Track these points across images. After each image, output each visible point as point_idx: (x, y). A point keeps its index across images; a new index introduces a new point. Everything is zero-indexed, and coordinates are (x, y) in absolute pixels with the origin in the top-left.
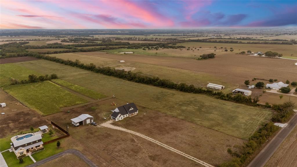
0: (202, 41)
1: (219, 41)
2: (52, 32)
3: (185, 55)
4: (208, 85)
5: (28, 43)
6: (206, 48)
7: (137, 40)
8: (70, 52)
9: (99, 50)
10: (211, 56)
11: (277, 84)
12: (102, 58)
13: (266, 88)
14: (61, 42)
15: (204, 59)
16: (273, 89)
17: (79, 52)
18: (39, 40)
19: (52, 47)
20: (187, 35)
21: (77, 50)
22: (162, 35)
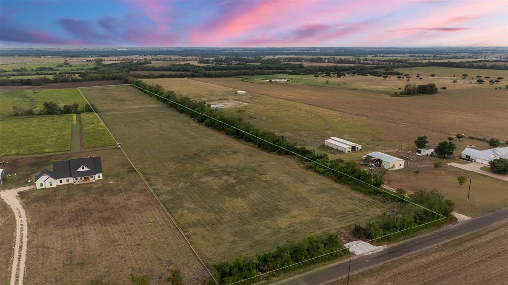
0: (455, 65)
1: (490, 67)
2: (210, 50)
3: (381, 87)
4: (329, 141)
5: (150, 63)
6: (447, 76)
7: (327, 61)
8: (185, 76)
9: (236, 75)
10: (427, 90)
11: (493, 150)
12: (221, 87)
13: (461, 158)
14: (199, 63)
15: (408, 94)
16: (478, 160)
17: (201, 77)
18: (171, 60)
19: (172, 69)
20: (440, 57)
21: (198, 74)
22: (390, 56)
